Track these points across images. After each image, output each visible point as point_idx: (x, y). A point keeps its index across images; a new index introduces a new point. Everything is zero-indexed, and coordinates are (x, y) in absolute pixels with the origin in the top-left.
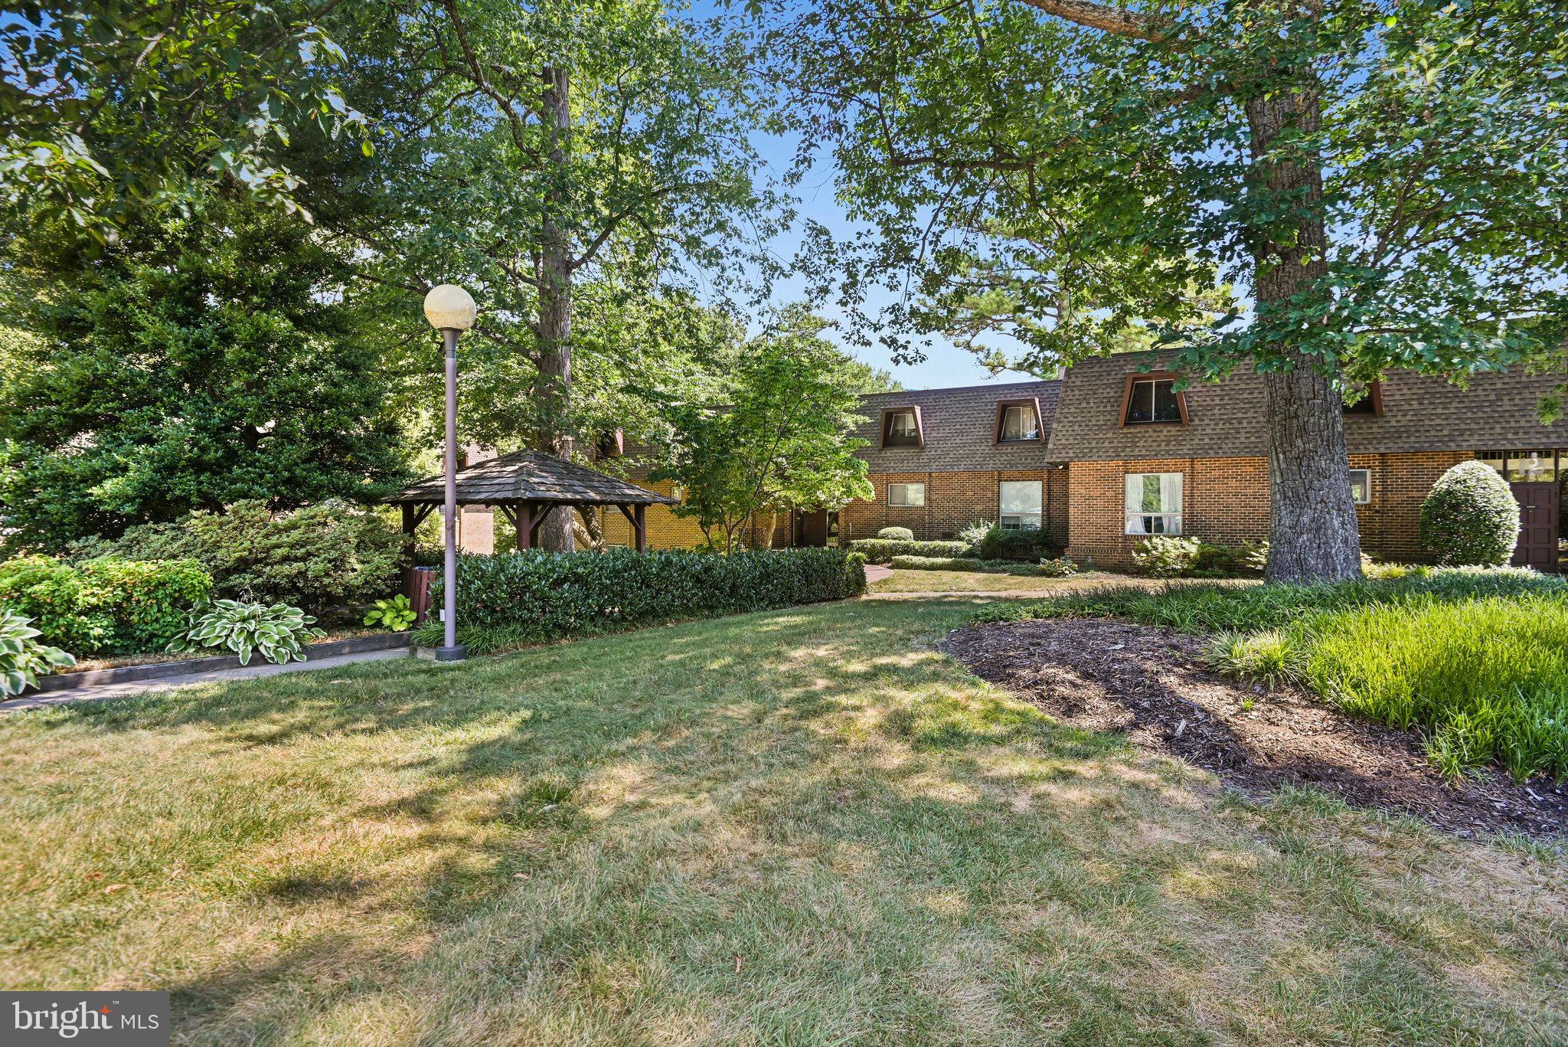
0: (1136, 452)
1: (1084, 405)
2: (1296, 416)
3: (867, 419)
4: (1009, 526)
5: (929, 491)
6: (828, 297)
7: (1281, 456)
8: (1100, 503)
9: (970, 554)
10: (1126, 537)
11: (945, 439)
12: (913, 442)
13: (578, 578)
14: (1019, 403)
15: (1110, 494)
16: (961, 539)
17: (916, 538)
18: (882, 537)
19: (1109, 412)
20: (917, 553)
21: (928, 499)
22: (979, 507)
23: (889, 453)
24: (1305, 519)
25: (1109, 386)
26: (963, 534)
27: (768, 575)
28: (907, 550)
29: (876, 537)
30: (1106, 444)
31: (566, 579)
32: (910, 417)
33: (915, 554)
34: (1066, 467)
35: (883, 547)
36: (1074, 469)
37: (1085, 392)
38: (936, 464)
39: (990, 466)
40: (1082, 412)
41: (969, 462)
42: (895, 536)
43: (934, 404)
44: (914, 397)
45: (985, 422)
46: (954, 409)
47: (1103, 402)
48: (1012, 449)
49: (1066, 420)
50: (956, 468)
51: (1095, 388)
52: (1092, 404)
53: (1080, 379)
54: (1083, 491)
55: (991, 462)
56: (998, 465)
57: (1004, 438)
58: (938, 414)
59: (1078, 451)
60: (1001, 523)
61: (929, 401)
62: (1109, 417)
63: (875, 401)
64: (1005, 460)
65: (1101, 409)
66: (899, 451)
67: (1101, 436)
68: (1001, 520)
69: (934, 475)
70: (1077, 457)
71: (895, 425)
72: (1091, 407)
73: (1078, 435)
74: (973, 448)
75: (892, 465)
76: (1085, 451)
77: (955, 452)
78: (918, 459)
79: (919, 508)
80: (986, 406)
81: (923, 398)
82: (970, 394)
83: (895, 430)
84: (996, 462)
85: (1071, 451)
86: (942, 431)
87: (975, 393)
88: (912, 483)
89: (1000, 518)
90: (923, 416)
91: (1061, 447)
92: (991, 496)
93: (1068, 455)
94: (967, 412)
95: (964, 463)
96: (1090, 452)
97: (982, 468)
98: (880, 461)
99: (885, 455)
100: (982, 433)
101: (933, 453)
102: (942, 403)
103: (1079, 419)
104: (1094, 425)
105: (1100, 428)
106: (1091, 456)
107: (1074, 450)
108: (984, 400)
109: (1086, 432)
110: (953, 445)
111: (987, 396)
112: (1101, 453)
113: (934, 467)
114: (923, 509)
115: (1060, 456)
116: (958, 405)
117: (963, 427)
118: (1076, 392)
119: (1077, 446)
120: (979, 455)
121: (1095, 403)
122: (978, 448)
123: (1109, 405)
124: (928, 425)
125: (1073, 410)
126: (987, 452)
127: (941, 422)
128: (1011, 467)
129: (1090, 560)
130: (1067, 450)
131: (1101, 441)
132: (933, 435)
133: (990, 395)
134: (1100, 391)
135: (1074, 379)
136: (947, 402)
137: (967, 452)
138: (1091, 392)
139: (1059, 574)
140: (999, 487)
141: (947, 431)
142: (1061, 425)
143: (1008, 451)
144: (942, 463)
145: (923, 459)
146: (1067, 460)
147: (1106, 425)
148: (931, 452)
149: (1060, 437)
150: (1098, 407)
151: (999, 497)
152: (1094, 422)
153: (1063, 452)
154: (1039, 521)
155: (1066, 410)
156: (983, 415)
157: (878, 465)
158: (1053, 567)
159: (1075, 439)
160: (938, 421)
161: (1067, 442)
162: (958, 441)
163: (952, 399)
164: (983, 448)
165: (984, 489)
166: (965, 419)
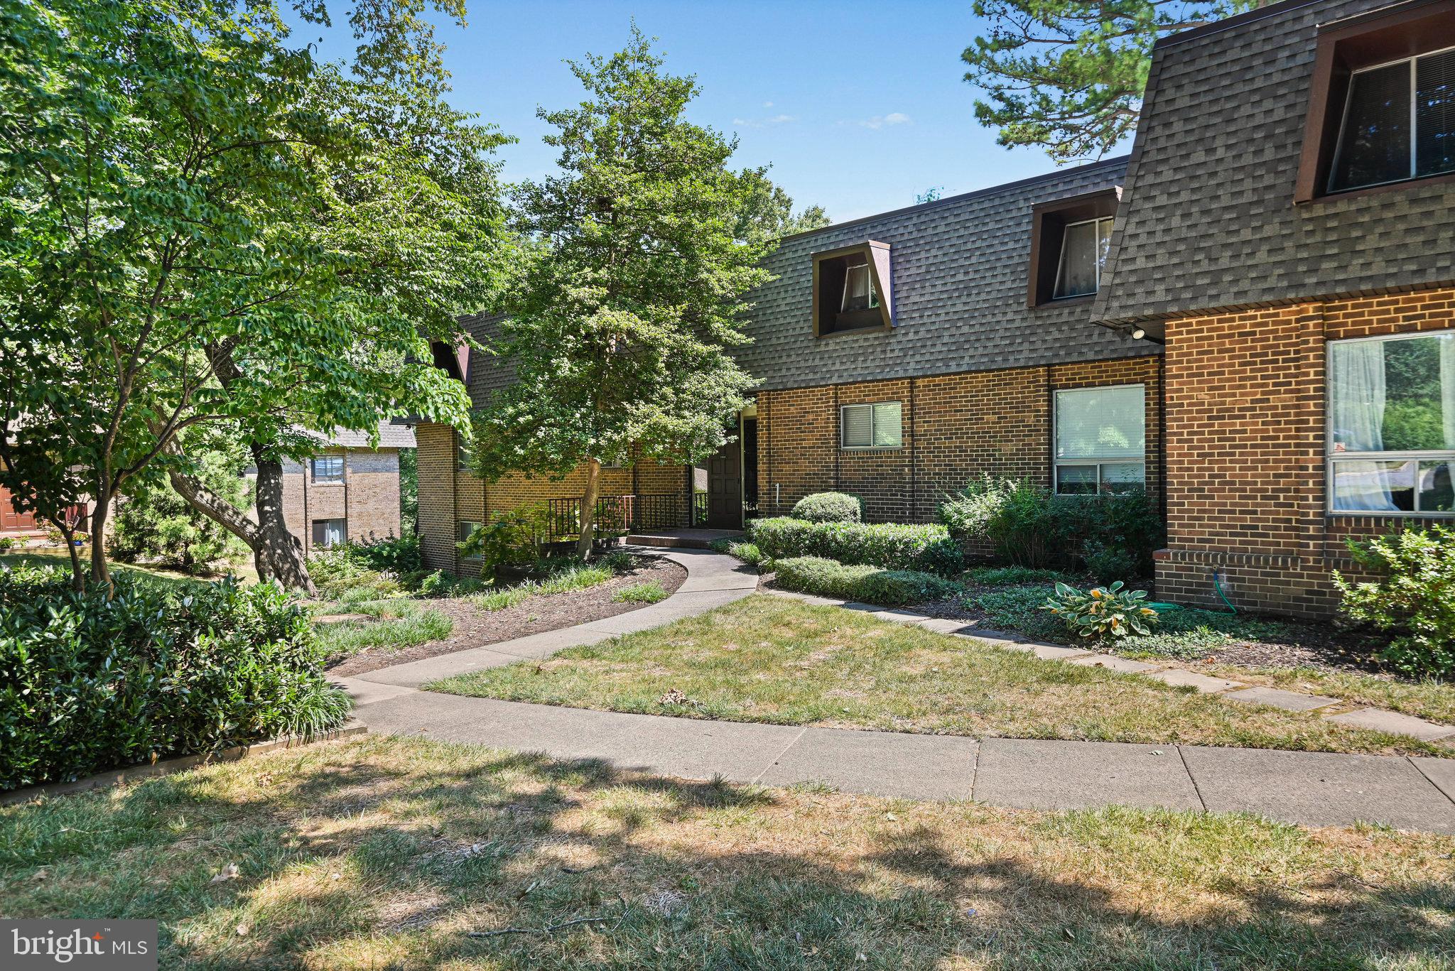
0: (1355, 270)
1: (1199, 156)
4: (1074, 487)
5: (911, 415)
8: (1252, 426)
10: (1330, 524)
11: (935, 305)
12: (874, 318)
15: (1281, 399)
16: (939, 519)
17: (869, 516)
18: (796, 516)
19: (1271, 167)
21: (910, 433)
22: (1008, 448)
23: (832, 344)
25: (1270, 93)
26: (948, 509)
29: (786, 511)
30: (1262, 256)
36: (1176, 334)
37: (1202, 121)
38: (918, 358)
39: (1026, 354)
40: (1193, 178)
41: (981, 351)
42: (820, 511)
43: (915, 235)
44: (879, 228)
45: (1016, 260)
46: (954, 241)
47: (1251, 141)
48: (1071, 313)
49: (1149, 205)
50: (953, 364)
51: (1229, 105)
52: (1220, 153)
53: (1189, 89)
54: (1204, 396)
55: (1026, 345)
56: (1040, 353)
57: (1061, 292)
58: (923, 255)
59: (1181, 285)
60: (1051, 478)
61: (901, 230)
62: (1269, 180)
63: (812, 244)
64: (1056, 340)
65: (1248, 160)
66: (851, 338)
67: (1246, 234)
68: (1051, 473)
69: (920, 382)
70: (1175, 300)
71: (851, 290)
72: (1220, 161)
73: (1179, 240)
74: (989, 318)
75: (838, 366)
76: (1199, 282)
77: (953, 331)
78: (884, 352)
79: (891, 451)
80: (1019, 225)
81: (889, 226)
82: (987, 205)
83: (850, 298)
84: (1039, 345)
85: (1160, 288)
86: (929, 290)
87: (997, 202)
88: (881, 401)
89: (1050, 469)
90: (892, 264)
91: (1133, 279)
92: (1031, 421)
93: (1151, 300)
94: (978, 244)
95: (971, 352)
96: (1214, 284)
97: (1005, 360)
98: (817, 362)
99: (823, 348)
100: (1009, 285)
101: (911, 336)
102: (930, 231)
103: (1185, 196)
104: (1226, 209)
105: (1243, 214)
106: (1217, 296)
107: (1170, 283)
108: (1014, 214)
109: (1202, 230)
110: (951, 316)
111: (1021, 204)
112: (1245, 285)
113: (912, 365)
114: (899, 452)
115: (1131, 302)
116: (962, 232)
117: (971, 276)
118: (1178, 127)
119: (1178, 272)
120: (1001, 333)
121: (1228, 147)
122: (999, 317)
123: (1269, 146)
124: (904, 280)
125: (1168, 175)
126: (1017, 324)
127: (928, 272)
128: (1068, 354)
129: (1224, 585)
130: (1149, 286)
131: (1247, 250)
132: (913, 299)
133: (1026, 200)
134: (1246, 110)
135: (1171, 93)
136: (941, 229)
137: (977, 328)
138: (1218, 120)
139: (1096, 635)
140: (1050, 401)
141: (939, 288)
142: (1135, 219)
143: (1065, 318)
144: (927, 357)
145: (892, 351)
146: (1149, 312)
147: (1259, 202)
148: (907, 334)
149: (1131, 252)
150: (1238, 157)
151: (1050, 421)
152: (1226, 201)
153: (1139, 290)
154: (1140, 476)
155: (1150, 179)
156: (1011, 245)
157: (813, 370)
158: (1084, 613)
159: (1172, 253)
160: (923, 270)
161: (1151, 265)
162: (960, 307)
163: (951, 220)
164: (1010, 316)
165: (1020, 407)
166: (974, 260)
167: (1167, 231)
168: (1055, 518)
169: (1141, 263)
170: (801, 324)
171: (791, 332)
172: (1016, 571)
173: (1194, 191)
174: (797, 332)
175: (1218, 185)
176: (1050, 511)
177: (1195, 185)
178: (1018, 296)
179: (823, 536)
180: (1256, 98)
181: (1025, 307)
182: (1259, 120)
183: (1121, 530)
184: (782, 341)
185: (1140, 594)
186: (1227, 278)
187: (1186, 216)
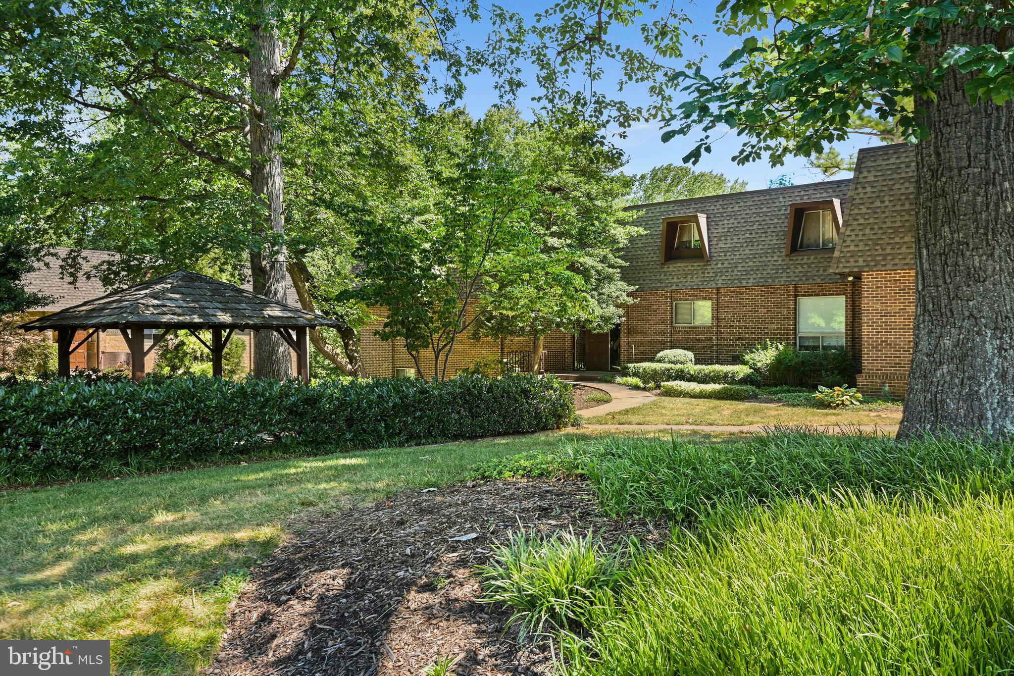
1: (878, 204)
2: (944, 194)
3: (641, 230)
4: (807, 348)
5: (716, 309)
6: (520, 91)
7: (925, 252)
8: (899, 320)
9: (746, 380)
11: (733, 250)
12: (698, 254)
13: (88, 413)
14: (817, 205)
16: (745, 363)
17: (697, 362)
18: (659, 361)
19: (908, 212)
20: (691, 379)
21: (716, 317)
22: (772, 327)
23: (672, 267)
24: (947, 342)
26: (747, 357)
27: (406, 406)
28: (681, 376)
29: (652, 360)
30: (904, 250)
31: (70, 414)
32: (694, 225)
33: (689, 380)
34: (858, 277)
35: (655, 371)
36: (868, 279)
37: (879, 188)
38: (724, 277)
39: (784, 278)
40: (875, 213)
41: (760, 276)
42: (673, 359)
43: (721, 210)
44: (699, 205)
45: (779, 229)
46: (744, 216)
47: (900, 200)
48: (809, 259)
49: (856, 223)
50: (744, 282)
51: (891, 183)
52: (887, 203)
53: (873, 173)
54: (879, 306)
55: (784, 274)
56: (792, 278)
57: (801, 246)
58: (726, 222)
59: (869, 259)
60: (795, 343)
61: (713, 207)
62: (907, 217)
63: (658, 210)
64: (800, 272)
65: (898, 208)
66: (683, 265)
67: (897, 240)
68: (796, 340)
69: (722, 290)
70: (867, 266)
71: (681, 236)
72: (886, 207)
73: (869, 239)
74: (764, 259)
75: (675, 280)
76: (878, 258)
77: (744, 264)
78: (703, 273)
79: (704, 327)
80: (780, 210)
81: (705, 204)
82: (762, 198)
83: (680, 242)
84: (791, 274)
85: (861, 260)
86: (730, 241)
87: (768, 197)
88: (698, 299)
89: (795, 338)
90: (708, 225)
91: (849, 255)
92: (785, 313)
93: (857, 264)
94: (758, 219)
95: (754, 276)
96: (884, 259)
97: (773, 281)
98: (662, 277)
99: (666, 269)
100: (775, 242)
101: (719, 265)
102: (730, 209)
103: (871, 221)
104: (889, 228)
105: (896, 231)
106: (885, 265)
107: (865, 258)
108: (777, 204)
109: (879, 236)
110: (742, 256)
111: (781, 200)
112: (897, 261)
113: (720, 281)
114: (709, 328)
115: (848, 265)
116: (748, 211)
117: (754, 235)
118: (869, 189)
119: (868, 253)
120: (771, 267)
121: (890, 201)
122: (770, 258)
123: (907, 203)
124: (715, 235)
125: (864, 210)
126: (780, 263)
127: (729, 231)
128: (807, 280)
129: (887, 388)
130: (856, 258)
131: (898, 246)
132: (720, 246)
133: (784, 198)
134: (898, 186)
135: (865, 174)
136: (736, 209)
137: (757, 263)
138: (886, 189)
139: (838, 405)
140: (795, 303)
141: (736, 241)
142: (850, 228)
143: (805, 261)
144: (729, 277)
145: (708, 273)
146: (856, 270)
147: (903, 226)
148: (717, 264)
149: (848, 243)
150: (894, 206)
151: (795, 313)
152: (889, 224)
153: (852, 260)
154: (843, 342)
155: (856, 211)
156: (776, 221)
157: (660, 281)
158: (832, 397)
159: (866, 245)
160: (726, 230)
161: (857, 249)
162: (747, 252)
163: (742, 204)
164: (776, 258)
165: (779, 305)
166: (755, 227)
167: (864, 235)
168: (803, 362)
169: (852, 248)
170: (652, 255)
171: (645, 259)
172: (786, 388)
173: (875, 218)
174: (650, 259)
175: (886, 217)
176: (800, 359)
177: (876, 216)
178: (779, 248)
179: (682, 371)
180: (902, 181)
181: (784, 254)
182: (903, 191)
183: (836, 368)
184: (640, 264)
185: (854, 390)
186: (889, 258)
187: (872, 229)
